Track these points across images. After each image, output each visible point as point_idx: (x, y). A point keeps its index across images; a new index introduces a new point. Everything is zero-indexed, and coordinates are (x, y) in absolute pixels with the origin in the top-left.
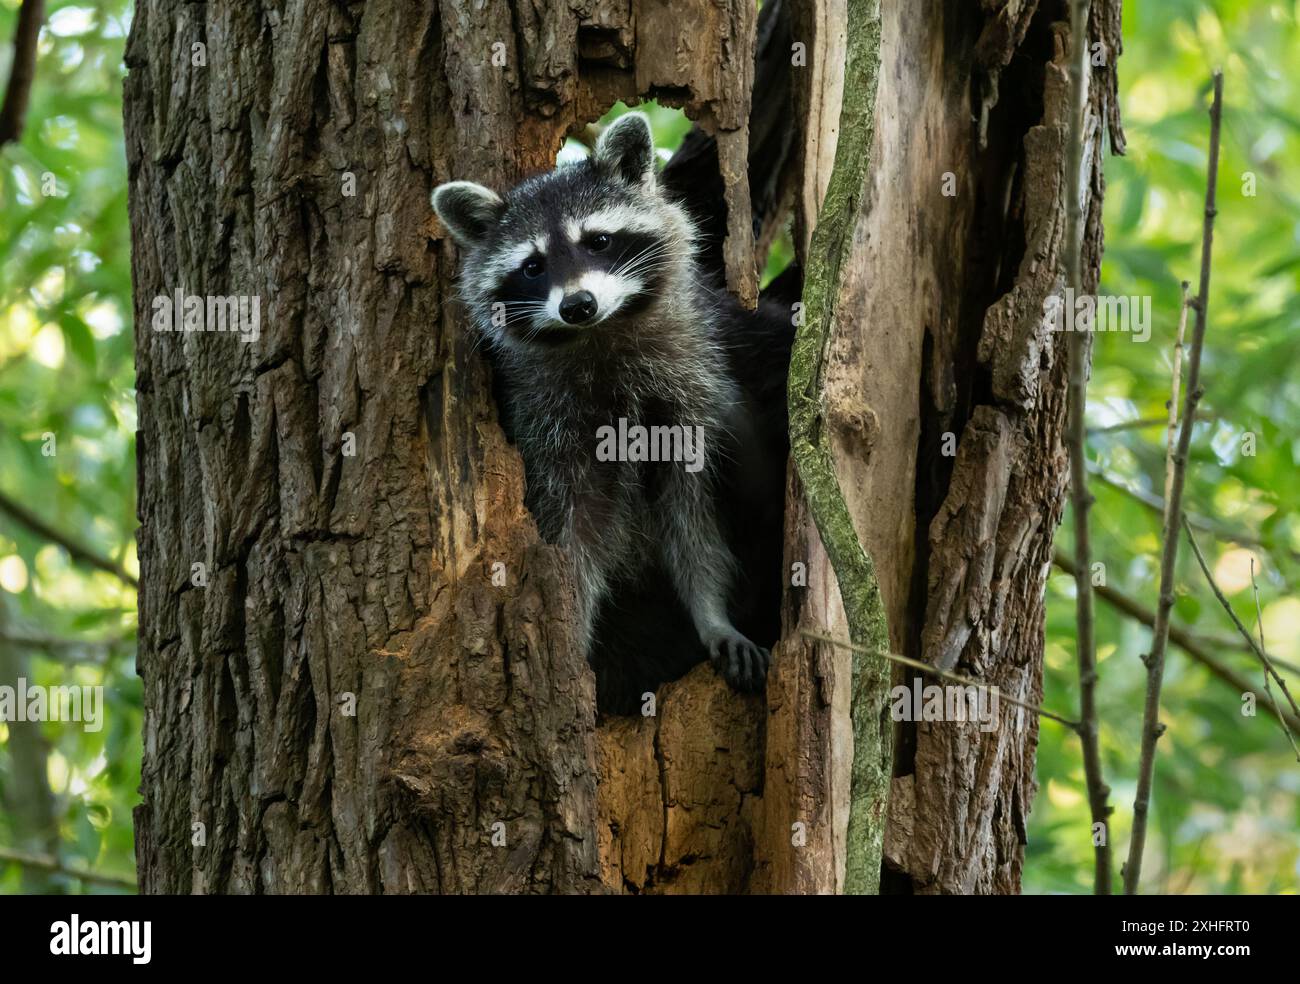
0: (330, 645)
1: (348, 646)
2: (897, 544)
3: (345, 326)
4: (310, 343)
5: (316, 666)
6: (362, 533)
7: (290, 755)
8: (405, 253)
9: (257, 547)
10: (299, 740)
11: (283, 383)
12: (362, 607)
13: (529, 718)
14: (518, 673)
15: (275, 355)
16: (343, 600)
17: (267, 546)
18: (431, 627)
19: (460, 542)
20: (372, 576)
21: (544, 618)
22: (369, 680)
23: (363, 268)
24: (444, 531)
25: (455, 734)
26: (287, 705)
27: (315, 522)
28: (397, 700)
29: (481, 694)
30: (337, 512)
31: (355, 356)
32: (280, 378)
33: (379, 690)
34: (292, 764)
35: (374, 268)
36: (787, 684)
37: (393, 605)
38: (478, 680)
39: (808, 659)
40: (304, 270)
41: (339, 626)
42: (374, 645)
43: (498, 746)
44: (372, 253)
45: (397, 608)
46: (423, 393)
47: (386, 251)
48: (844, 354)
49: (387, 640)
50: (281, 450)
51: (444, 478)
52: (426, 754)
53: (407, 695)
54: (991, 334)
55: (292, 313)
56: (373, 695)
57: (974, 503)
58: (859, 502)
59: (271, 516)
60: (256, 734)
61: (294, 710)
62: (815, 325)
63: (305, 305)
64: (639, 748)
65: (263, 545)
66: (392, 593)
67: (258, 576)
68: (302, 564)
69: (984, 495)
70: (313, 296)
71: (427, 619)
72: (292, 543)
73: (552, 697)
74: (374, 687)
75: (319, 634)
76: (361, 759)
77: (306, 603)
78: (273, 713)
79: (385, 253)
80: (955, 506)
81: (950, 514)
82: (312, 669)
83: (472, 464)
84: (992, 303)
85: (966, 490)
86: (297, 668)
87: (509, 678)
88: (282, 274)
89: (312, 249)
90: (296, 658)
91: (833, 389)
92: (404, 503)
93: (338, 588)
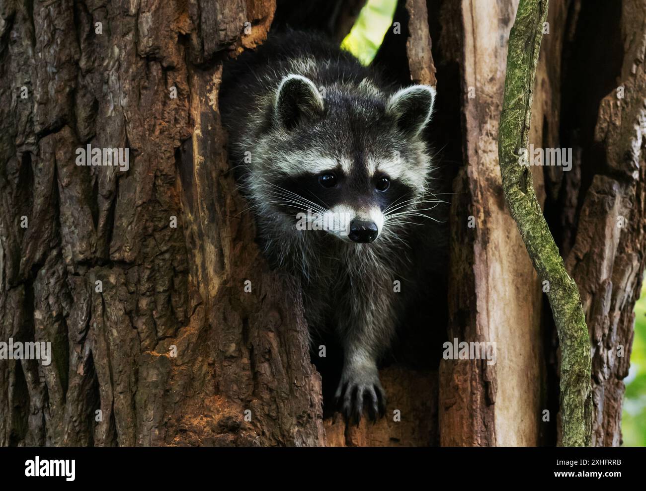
0: (112, 347)
1: (127, 348)
2: (532, 282)
3: (116, 99)
4: (82, 113)
5: (101, 363)
6: (135, 260)
7: (78, 433)
8: (162, 44)
9: (43, 271)
10: (85, 422)
11: (63, 144)
12: (136, 319)
13: (274, 407)
14: (263, 372)
15: (56, 122)
16: (122, 313)
17: (52, 271)
18: (191, 334)
19: (211, 270)
20: (144, 294)
21: (282, 329)
22: (145, 374)
23: (128, 54)
24: (198, 260)
25: (217, 417)
26: (76, 394)
27: (95, 252)
28: (168, 391)
29: (235, 387)
30: (115, 244)
31: (125, 122)
32: (60, 139)
33: (153, 382)
34: (80, 440)
35: (138, 55)
36: (460, 387)
37: (161, 317)
38: (232, 376)
39: (478, 367)
40: (76, 57)
41: (119, 332)
42: (146, 348)
43: (252, 427)
44: (137, 43)
45: (163, 320)
46: (178, 153)
47: (148, 42)
48: (493, 133)
49: (157, 344)
50: (62, 196)
51: (196, 219)
52: (195, 432)
53: (176, 386)
54: (605, 119)
55: (68, 89)
56: (148, 386)
57: (596, 250)
58: (507, 248)
59: (54, 248)
60: (47, 417)
61: (80, 398)
62: (520, 100)
63: (77, 84)
64: (334, 436)
65: (48, 270)
66: (159, 308)
67: (44, 294)
68: (86, 284)
69: (604, 244)
70: (84, 77)
71: (188, 328)
72: (76, 268)
73: (291, 391)
74: (149, 380)
75: (102, 338)
76: (141, 436)
77: (89, 315)
78: (64, 400)
79: (146, 43)
80: (581, 252)
81: (577, 258)
82: (97, 366)
83: (218, 209)
84: (604, 96)
85: (589, 240)
86: (82, 366)
87: (256, 375)
88: (59, 59)
89: (82, 41)
90: (80, 358)
91: (487, 159)
92: (167, 238)
93: (117, 303)
